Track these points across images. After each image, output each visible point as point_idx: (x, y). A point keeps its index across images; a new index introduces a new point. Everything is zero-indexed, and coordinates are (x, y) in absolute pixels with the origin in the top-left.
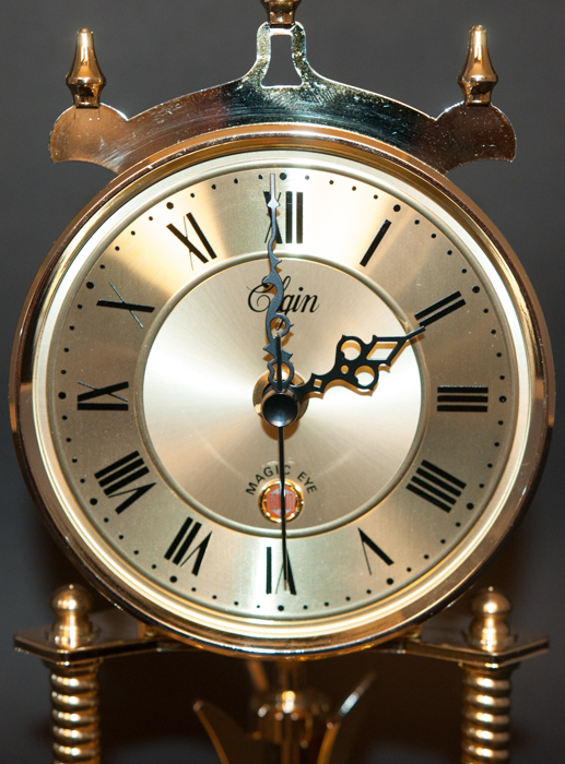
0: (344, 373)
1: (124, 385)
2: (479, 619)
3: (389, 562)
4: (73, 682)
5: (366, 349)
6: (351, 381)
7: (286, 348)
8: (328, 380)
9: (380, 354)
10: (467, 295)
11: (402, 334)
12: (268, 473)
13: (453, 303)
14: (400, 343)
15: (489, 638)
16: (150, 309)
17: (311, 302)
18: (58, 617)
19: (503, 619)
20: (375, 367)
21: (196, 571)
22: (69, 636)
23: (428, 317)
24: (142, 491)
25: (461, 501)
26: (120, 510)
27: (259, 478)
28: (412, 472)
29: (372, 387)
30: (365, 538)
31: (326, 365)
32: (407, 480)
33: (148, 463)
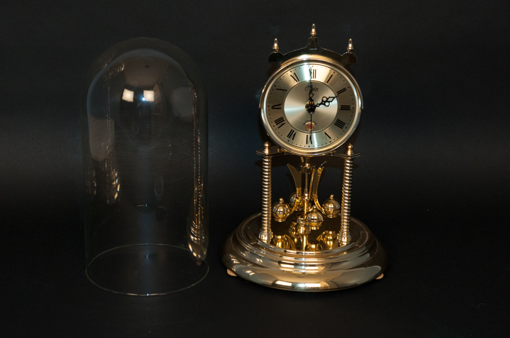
0: (323, 103)
1: (280, 104)
2: (347, 149)
3: (330, 138)
4: (267, 160)
5: (327, 99)
6: (324, 105)
7: (313, 98)
8: (320, 104)
9: (329, 100)
10: (347, 88)
11: (334, 96)
12: (308, 121)
13: (344, 90)
14: (334, 98)
15: (349, 153)
16: (286, 90)
17: (317, 90)
18: (264, 148)
19: (352, 149)
20: (329, 102)
21: (293, 139)
22: (267, 151)
23: (339, 92)
24: (283, 124)
25: (345, 127)
26: (279, 128)
27: (306, 122)
28: (335, 121)
29: (328, 106)
30: (326, 134)
31: (320, 102)
32: (334, 123)
33: (284, 119)
